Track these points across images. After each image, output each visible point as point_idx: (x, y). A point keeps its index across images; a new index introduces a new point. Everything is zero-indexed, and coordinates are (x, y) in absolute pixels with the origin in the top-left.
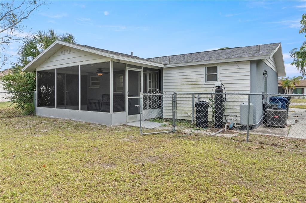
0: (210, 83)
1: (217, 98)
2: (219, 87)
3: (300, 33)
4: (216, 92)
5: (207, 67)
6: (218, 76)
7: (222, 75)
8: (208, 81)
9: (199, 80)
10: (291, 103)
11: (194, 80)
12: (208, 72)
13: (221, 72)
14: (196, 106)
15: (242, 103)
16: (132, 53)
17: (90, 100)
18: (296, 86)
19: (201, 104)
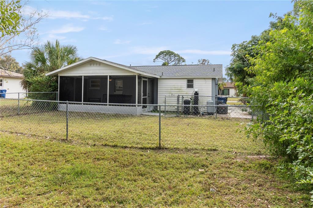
0: (189, 89)
1: (195, 98)
2: (196, 92)
3: (231, 56)
4: (195, 95)
5: (188, 80)
6: (194, 85)
7: (196, 85)
8: (188, 88)
9: (182, 87)
10: (228, 101)
11: (180, 87)
12: (188, 83)
13: (196, 83)
14: (184, 102)
15: (208, 101)
16: (130, 65)
17: (90, 98)
18: (224, 88)
19: (187, 101)
